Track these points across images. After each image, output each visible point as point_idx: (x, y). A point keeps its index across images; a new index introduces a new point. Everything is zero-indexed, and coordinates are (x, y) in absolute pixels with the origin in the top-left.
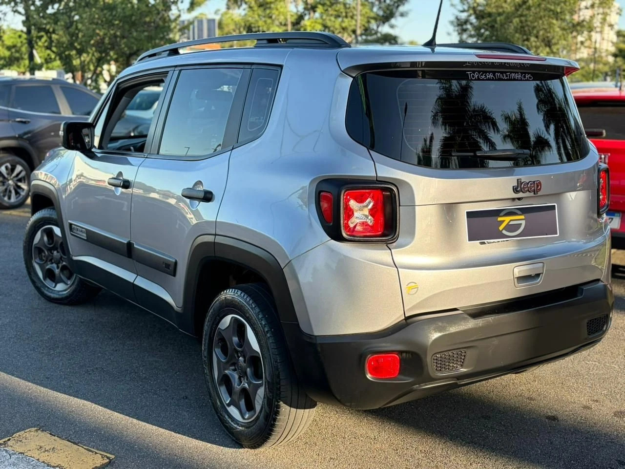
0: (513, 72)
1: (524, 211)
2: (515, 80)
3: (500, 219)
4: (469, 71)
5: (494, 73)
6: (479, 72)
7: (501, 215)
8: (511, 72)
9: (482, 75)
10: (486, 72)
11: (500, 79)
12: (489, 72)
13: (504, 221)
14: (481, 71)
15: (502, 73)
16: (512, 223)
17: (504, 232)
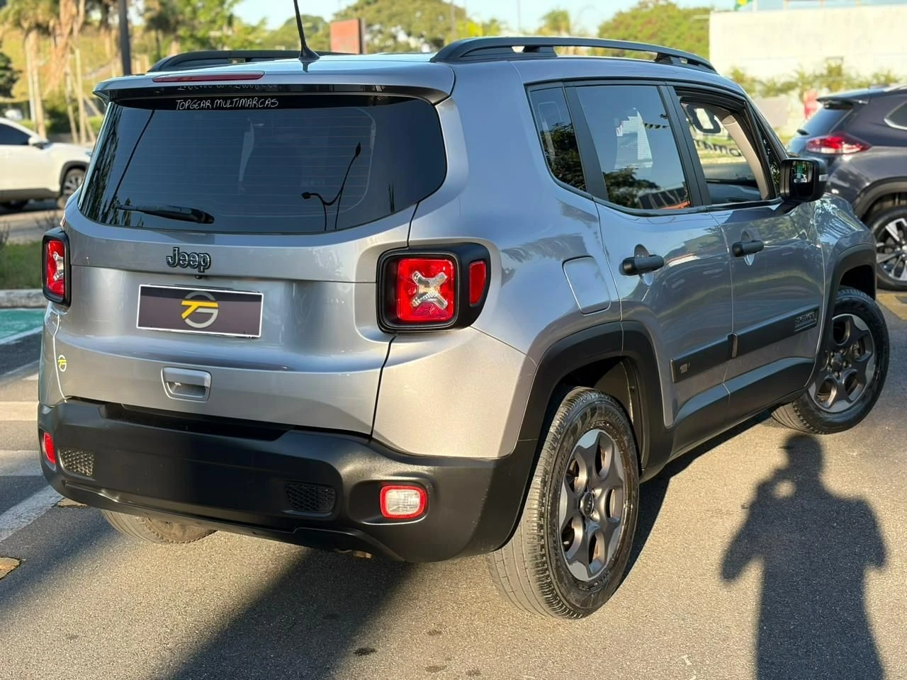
0: (244, 97)
1: (219, 297)
2: (243, 108)
3: (185, 303)
4: (179, 99)
5: (213, 100)
6: (192, 99)
7: (186, 297)
8: (241, 98)
9: (195, 103)
10: (201, 99)
11: (220, 108)
12: (206, 99)
13: (190, 306)
14: (195, 98)
15: (225, 99)
16: (199, 310)
17: (188, 321)
